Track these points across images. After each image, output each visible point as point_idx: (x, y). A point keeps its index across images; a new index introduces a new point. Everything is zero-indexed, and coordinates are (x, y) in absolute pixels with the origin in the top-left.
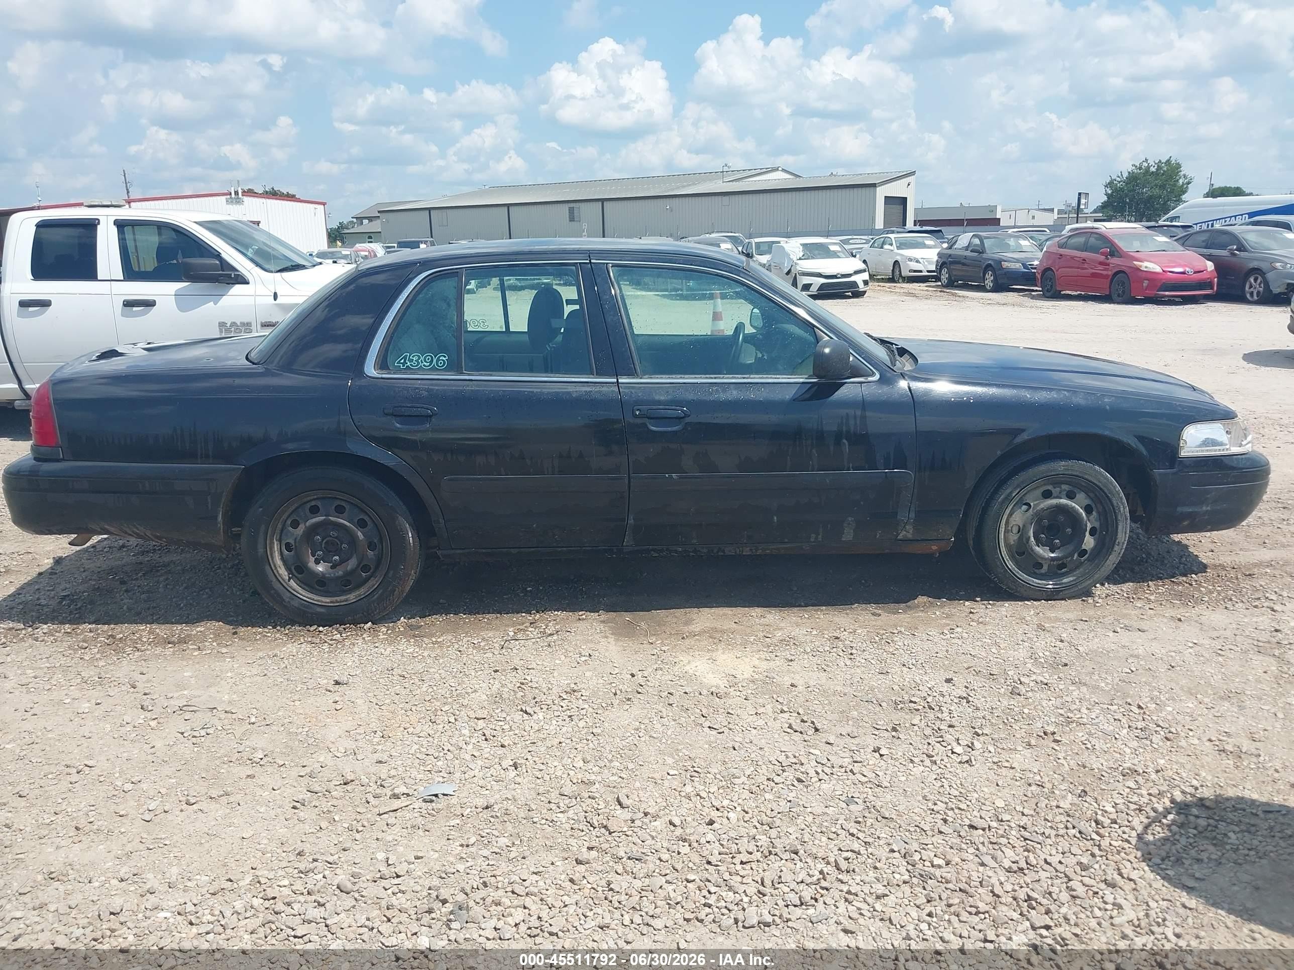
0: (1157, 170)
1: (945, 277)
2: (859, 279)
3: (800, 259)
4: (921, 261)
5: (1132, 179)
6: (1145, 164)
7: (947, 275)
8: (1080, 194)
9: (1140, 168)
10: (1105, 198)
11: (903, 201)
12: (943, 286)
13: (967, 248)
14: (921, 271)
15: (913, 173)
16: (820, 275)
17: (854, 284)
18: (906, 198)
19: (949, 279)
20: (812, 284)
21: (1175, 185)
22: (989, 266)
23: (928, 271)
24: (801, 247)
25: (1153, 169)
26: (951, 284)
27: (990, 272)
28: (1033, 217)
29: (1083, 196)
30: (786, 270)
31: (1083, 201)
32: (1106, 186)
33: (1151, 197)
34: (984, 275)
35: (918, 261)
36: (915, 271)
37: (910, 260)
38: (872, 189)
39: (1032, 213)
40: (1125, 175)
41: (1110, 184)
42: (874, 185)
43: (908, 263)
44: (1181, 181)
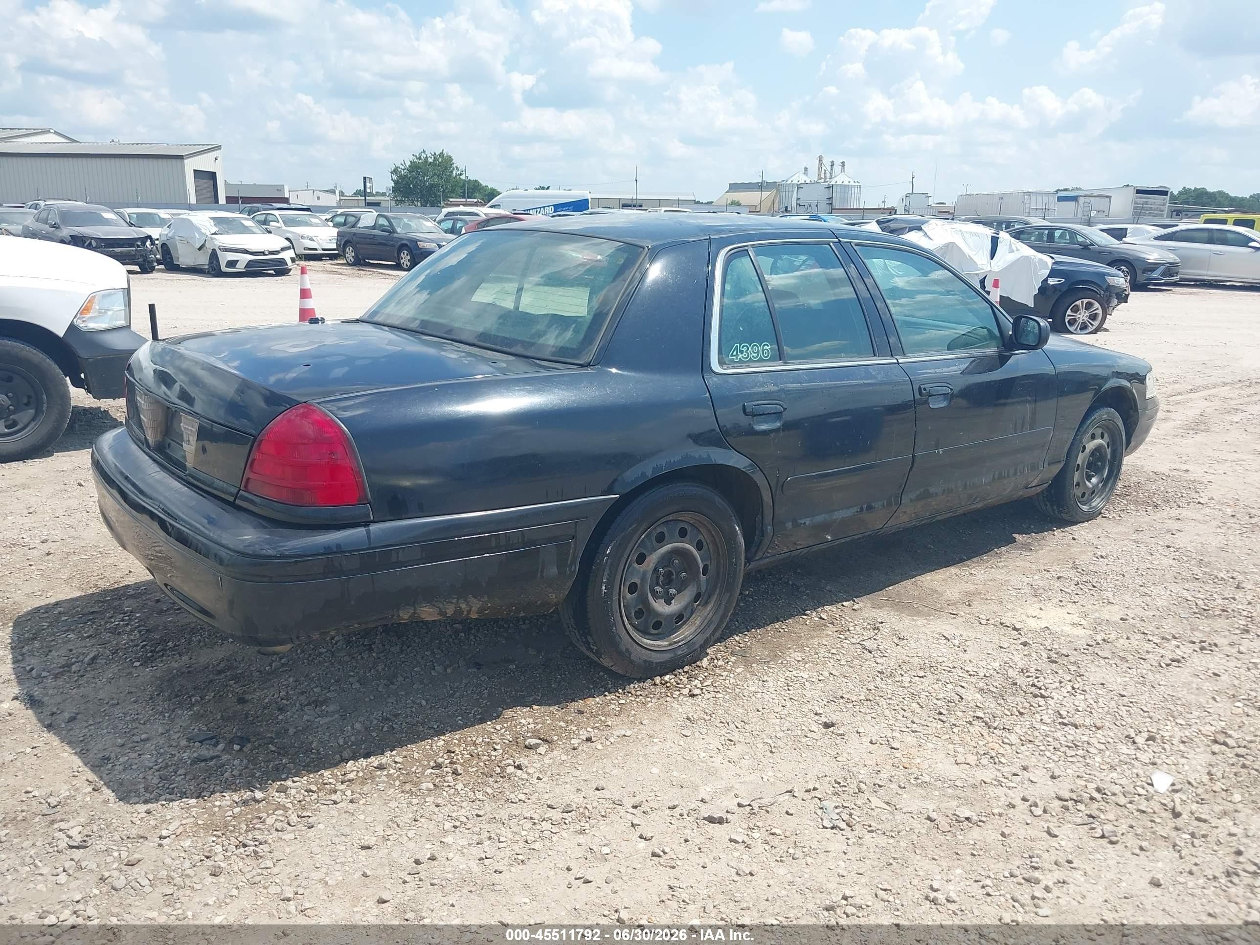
0: (434, 160)
1: (350, 254)
2: (287, 255)
3: (215, 234)
4: (314, 238)
5: (414, 167)
6: (424, 155)
7: (353, 254)
8: (365, 178)
9: (420, 158)
10: (393, 184)
11: (212, 176)
12: (348, 264)
13: (374, 227)
14: (316, 249)
15: (218, 148)
16: (246, 252)
17: (282, 262)
18: (215, 173)
19: (356, 257)
20: (238, 261)
21: (450, 176)
22: (406, 245)
23: (323, 250)
24: (212, 221)
25: (430, 160)
26: (360, 262)
27: (406, 252)
28: (318, 198)
29: (367, 180)
30: (198, 246)
31: (368, 185)
32: (392, 173)
33: (432, 186)
34: (399, 255)
35: (312, 240)
36: (310, 249)
37: (303, 237)
38: (179, 161)
39: (317, 193)
40: (408, 164)
41: (395, 171)
42: (181, 157)
43: (302, 240)
44: (454, 173)
